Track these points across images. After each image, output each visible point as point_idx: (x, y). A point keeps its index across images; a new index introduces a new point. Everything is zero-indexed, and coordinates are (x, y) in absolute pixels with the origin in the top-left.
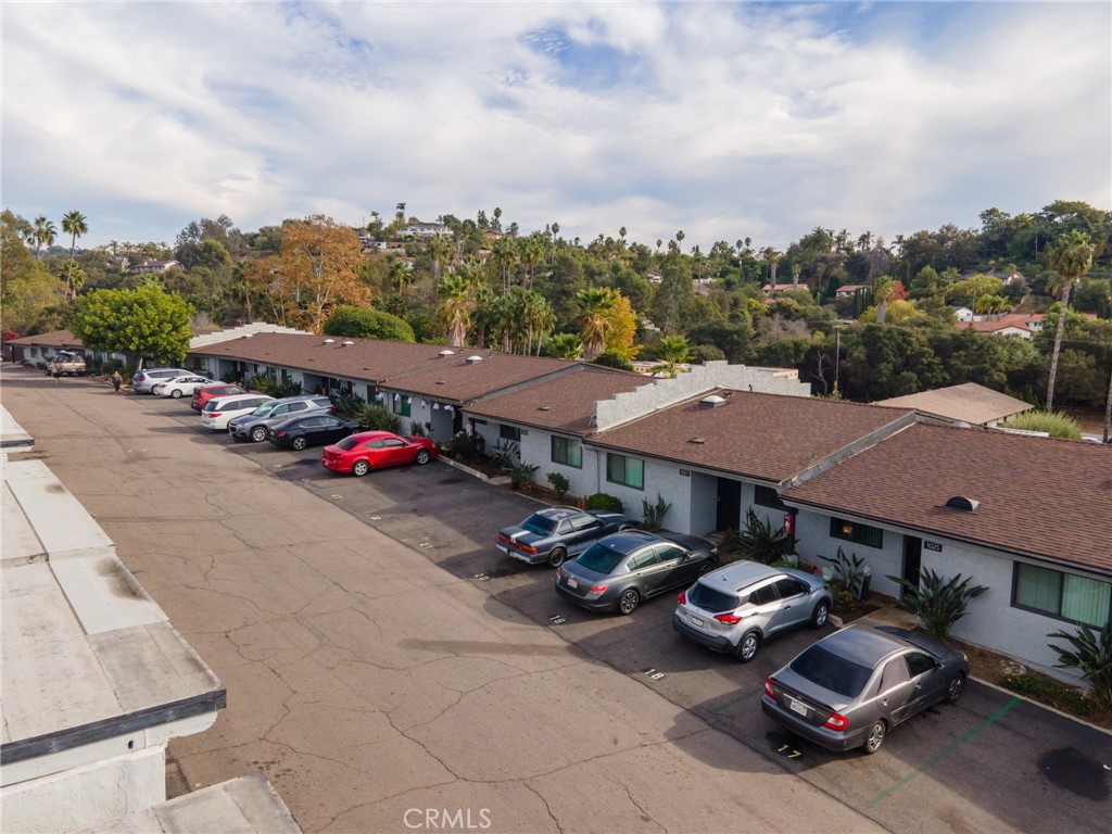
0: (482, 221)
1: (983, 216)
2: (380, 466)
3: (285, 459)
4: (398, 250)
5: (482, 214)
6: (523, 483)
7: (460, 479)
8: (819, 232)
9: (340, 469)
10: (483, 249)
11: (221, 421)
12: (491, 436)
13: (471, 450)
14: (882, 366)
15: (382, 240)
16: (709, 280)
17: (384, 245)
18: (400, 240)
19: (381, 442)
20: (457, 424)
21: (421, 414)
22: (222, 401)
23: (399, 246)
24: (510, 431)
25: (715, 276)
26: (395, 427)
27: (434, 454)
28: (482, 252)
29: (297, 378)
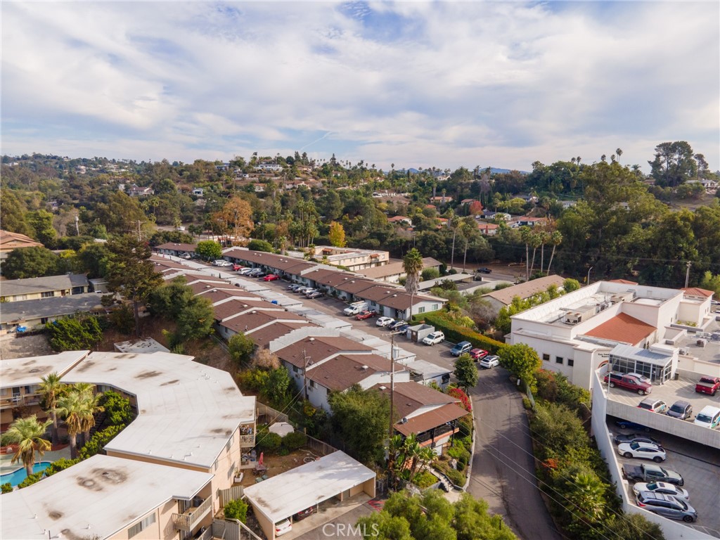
0: (297, 156)
1: (533, 165)
2: (272, 280)
3: (256, 279)
4: (255, 178)
5: (297, 153)
6: (292, 282)
7: (283, 281)
8: (462, 169)
9: (266, 280)
10: (297, 177)
11: (242, 273)
12: (288, 275)
13: (285, 277)
14: (426, 248)
15: (246, 173)
16: (406, 194)
17: (247, 176)
18: (255, 172)
19: (272, 276)
20: (283, 273)
21: (277, 272)
22: (242, 269)
23: (255, 176)
24: (291, 275)
25: (410, 192)
26: (272, 274)
27: (279, 278)
28: (296, 178)
29: (251, 263)
